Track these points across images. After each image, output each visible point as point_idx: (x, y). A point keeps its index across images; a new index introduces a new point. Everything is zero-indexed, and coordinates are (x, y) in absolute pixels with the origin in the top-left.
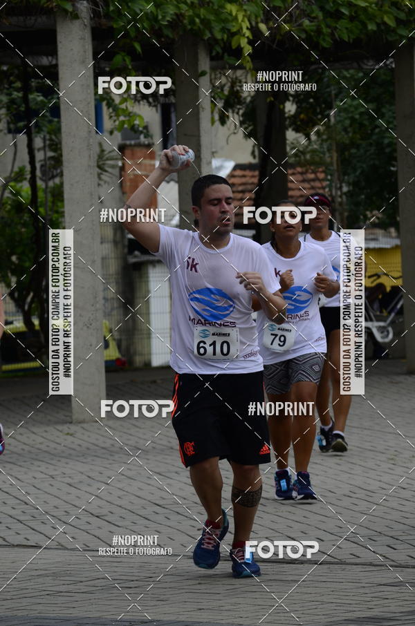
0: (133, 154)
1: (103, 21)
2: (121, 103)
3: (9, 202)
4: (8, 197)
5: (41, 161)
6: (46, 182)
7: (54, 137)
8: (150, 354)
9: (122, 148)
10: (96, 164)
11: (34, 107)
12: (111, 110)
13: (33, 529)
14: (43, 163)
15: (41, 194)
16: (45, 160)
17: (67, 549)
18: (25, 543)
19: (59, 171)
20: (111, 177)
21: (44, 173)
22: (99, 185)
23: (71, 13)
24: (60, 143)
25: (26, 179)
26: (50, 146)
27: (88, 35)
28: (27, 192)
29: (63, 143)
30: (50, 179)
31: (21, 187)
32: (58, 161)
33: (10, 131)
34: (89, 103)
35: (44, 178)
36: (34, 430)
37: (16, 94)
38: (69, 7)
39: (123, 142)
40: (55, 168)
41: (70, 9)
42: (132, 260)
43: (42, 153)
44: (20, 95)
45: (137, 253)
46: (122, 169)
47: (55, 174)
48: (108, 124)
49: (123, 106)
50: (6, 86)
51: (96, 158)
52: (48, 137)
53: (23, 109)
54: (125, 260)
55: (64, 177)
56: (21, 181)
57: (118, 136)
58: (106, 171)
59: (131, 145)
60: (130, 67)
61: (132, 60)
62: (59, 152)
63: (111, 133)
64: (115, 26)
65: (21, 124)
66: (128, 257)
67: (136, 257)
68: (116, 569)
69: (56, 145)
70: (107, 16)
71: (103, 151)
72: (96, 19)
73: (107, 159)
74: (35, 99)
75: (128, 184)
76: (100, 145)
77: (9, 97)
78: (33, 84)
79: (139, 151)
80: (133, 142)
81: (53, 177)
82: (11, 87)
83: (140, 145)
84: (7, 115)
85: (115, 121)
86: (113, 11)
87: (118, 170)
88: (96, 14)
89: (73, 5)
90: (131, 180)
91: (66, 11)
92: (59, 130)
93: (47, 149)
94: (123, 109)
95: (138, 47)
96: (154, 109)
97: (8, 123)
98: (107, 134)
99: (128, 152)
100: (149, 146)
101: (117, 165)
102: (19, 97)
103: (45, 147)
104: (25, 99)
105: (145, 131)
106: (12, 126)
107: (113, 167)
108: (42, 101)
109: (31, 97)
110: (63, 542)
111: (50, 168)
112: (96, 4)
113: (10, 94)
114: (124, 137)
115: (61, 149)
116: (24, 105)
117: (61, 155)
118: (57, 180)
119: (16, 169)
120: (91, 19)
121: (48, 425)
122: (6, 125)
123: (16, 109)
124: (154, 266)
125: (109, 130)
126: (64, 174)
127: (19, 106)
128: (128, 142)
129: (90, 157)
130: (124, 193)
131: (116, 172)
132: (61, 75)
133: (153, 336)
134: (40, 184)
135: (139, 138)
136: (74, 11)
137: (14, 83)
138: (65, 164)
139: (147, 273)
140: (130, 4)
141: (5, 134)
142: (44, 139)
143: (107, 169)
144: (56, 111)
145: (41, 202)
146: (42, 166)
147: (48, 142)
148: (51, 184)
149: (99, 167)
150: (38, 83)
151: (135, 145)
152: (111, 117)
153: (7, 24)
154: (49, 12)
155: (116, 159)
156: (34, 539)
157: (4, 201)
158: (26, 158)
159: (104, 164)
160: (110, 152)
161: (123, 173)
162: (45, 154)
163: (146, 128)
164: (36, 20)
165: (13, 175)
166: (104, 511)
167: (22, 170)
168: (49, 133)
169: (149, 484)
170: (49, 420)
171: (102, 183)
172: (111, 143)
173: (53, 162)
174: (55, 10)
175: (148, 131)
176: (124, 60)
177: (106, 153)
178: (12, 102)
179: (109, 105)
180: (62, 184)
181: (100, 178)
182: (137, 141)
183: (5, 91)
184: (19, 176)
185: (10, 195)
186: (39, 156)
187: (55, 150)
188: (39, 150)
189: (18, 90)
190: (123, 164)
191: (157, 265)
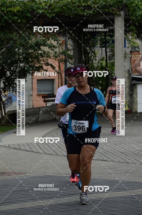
0: (134, 54)
1: (128, 17)
2: (131, 39)
3: (100, 66)
4: (99, 65)
5: (109, 55)
6: (110, 61)
7: (112, 49)
8: (137, 109)
9: (131, 52)
10: (124, 56)
11: (107, 41)
12: (128, 41)
13: (105, 156)
14: (109, 56)
15: (108, 64)
16: (110, 55)
17: (114, 162)
18: (103, 159)
19: (113, 58)
20: (128, 60)
21: (109, 58)
22: (124, 62)
23: (119, 15)
24: (114, 50)
25: (104, 60)
26: (111, 51)
27: (123, 21)
28: (105, 64)
29: (115, 50)
30: (111, 60)
31: (103, 62)
32: (113, 55)
33: (100, 47)
34: (122, 40)
35: (109, 60)
36: (105, 129)
37: (102, 37)
38: (118, 13)
39: (132, 50)
40: (112, 57)
41: (119, 14)
42: (133, 83)
43: (109, 53)
44: (104, 37)
45: (134, 81)
46: (131, 58)
47: (112, 59)
48: (127, 45)
49: (132, 40)
50: (100, 35)
51: (124, 54)
52: (111, 49)
53: (104, 41)
54: (131, 83)
55: (115, 60)
56: (103, 61)
57: (130, 48)
58: (126, 58)
59: (133, 51)
60: (134, 29)
61: (135, 27)
62: (114, 53)
63: (128, 48)
64: (131, 18)
65: (104, 45)
66: (132, 82)
67: (134, 82)
68: (128, 168)
69: (113, 51)
70: (129, 15)
71: (126, 52)
72: (126, 16)
73: (127, 55)
74: (108, 38)
75: (132, 62)
76: (125, 51)
77: (101, 38)
78: (107, 34)
79: (136, 53)
80: (134, 50)
81: (112, 60)
82: (101, 35)
83: (136, 51)
84: (100, 42)
85: (129, 44)
86: (130, 14)
87: (130, 58)
88: (126, 15)
89: (119, 12)
90: (133, 61)
91: (117, 14)
92: (114, 47)
93: (110, 52)
94: (132, 41)
95: (137, 24)
96: (141, 41)
97: (100, 45)
98: (127, 48)
99: (133, 53)
100: (139, 51)
101: (130, 57)
102: (103, 38)
103: (110, 51)
104: (105, 38)
105: (138, 47)
106: (101, 46)
107: (128, 57)
108: (110, 39)
109: (107, 38)
110: (113, 159)
111: (111, 57)
112: (126, 12)
113: (101, 37)
114: (132, 49)
115: (114, 52)
116: (105, 40)
117: (114, 54)
118: (113, 61)
119: (102, 57)
120: (124, 16)
121: (109, 128)
122: (99, 45)
123: (102, 41)
124: (139, 85)
125: (128, 47)
126: (115, 59)
127: (103, 40)
128: (133, 50)
129: (122, 54)
130: (131, 64)
131: (129, 58)
132: (115, 32)
133: (138, 104)
134: (108, 61)
135: (136, 49)
136: (120, 14)
137: (102, 34)
138: (115, 56)
139: (137, 86)
140: (135, 12)
141: (99, 48)
142: (110, 49)
143: (127, 58)
144: (113, 42)
145: (108, 66)
146: (109, 57)
147: (111, 50)
148: (111, 61)
149: (125, 57)
150: (109, 34)
151: (135, 51)
152: (128, 43)
153: (101, 18)
154: (113, 14)
155: (129, 55)
156: (105, 158)
157: (98, 66)
158: (105, 54)
159: (126, 56)
160: (128, 53)
161: (131, 59)
162: (110, 53)
163: (138, 46)
164: (109, 17)
165: (101, 59)
166: (124, 152)
167: (103, 58)
168: (111, 48)
169: (137, 145)
170: (109, 126)
171: (125, 61)
172: (128, 51)
173: (112, 56)
174: (114, 14)
175: (139, 47)
176: (133, 28)
177: (127, 53)
178: (102, 39)
179: (128, 40)
180: (114, 62)
181: (125, 60)
182: (135, 50)
183: (100, 36)
184: (102, 59)
185: (100, 65)
186: (108, 54)
187: (113, 52)
188: (108, 52)
189: (103, 36)
190: (131, 56)
191: (140, 84)
